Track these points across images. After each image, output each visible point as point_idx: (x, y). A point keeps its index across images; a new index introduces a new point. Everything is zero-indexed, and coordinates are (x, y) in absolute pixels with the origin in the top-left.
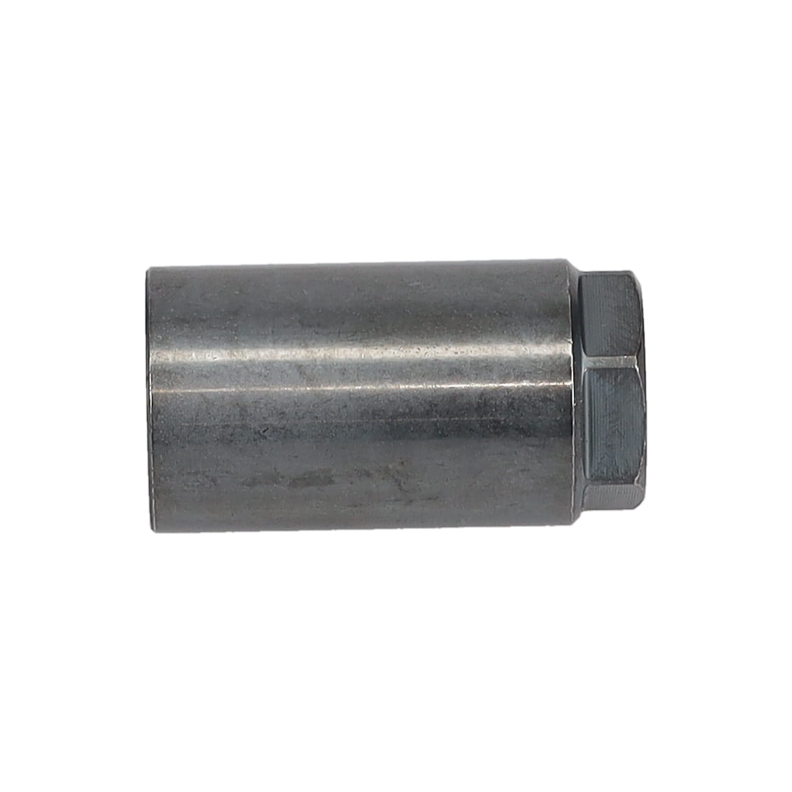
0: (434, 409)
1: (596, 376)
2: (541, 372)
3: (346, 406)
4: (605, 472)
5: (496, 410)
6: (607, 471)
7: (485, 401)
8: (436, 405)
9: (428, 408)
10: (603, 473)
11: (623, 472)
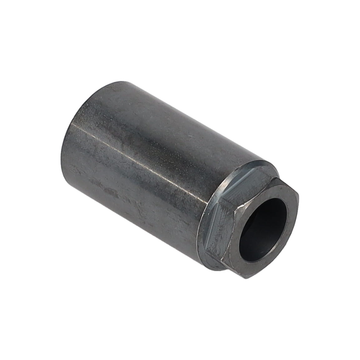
0: (157, 187)
1: (220, 207)
2: (200, 193)
3: (129, 168)
4: (212, 250)
5: (177, 200)
6: (213, 250)
7: (175, 193)
8: (158, 186)
9: (156, 185)
10: (211, 249)
11: (218, 253)
